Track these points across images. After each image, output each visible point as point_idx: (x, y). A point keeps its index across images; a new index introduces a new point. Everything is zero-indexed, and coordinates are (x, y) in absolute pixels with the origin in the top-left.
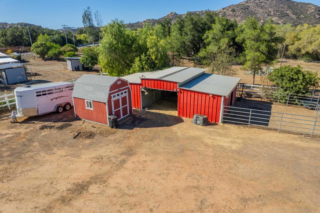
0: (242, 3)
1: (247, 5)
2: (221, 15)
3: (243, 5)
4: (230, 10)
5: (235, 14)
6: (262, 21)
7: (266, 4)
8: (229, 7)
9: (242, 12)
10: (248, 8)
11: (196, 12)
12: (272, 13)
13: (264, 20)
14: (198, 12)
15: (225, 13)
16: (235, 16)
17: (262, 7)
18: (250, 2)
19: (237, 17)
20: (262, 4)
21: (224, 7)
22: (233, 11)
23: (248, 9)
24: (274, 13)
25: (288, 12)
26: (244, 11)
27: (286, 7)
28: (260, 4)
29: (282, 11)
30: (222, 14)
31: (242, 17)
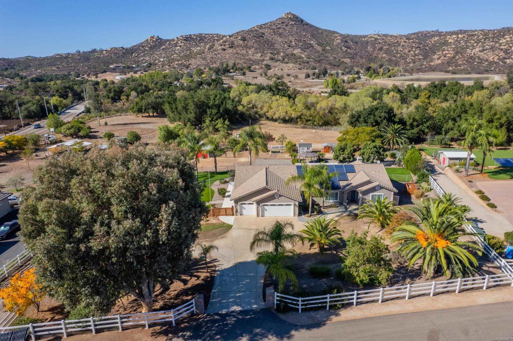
0: (254, 27)
1: (261, 31)
2: (228, 46)
3: (256, 31)
4: (239, 38)
5: (247, 44)
6: (282, 54)
7: (285, 30)
8: (237, 33)
9: (256, 41)
10: (263, 35)
11: (190, 35)
12: (293, 43)
13: (284, 52)
14: (194, 35)
15: (233, 43)
16: (246, 46)
17: (280, 35)
18: (265, 27)
19: (250, 49)
20: (281, 31)
21: (230, 34)
22: (244, 39)
23: (263, 37)
24: (296, 44)
25: (312, 42)
26: (258, 40)
27: (309, 35)
28: (278, 30)
29: (305, 41)
30: (229, 44)
31: (256, 49)
